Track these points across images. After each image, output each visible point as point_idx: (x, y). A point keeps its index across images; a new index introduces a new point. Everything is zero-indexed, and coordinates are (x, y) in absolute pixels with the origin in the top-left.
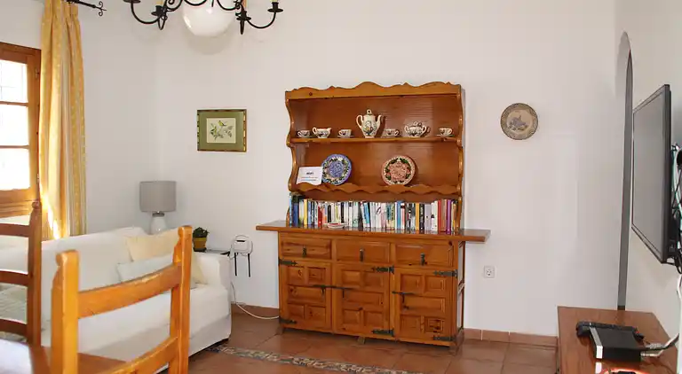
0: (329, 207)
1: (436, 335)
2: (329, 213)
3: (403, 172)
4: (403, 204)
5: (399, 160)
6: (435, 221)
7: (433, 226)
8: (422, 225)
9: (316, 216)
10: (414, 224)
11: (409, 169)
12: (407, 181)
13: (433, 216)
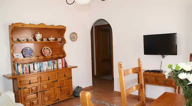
0: (29, 66)
1: (69, 96)
2: (29, 68)
3: (48, 52)
4: (52, 61)
5: (46, 48)
6: (61, 65)
7: (60, 66)
8: (57, 67)
9: (25, 70)
10: (55, 67)
11: (50, 50)
12: (50, 54)
13: (60, 64)
